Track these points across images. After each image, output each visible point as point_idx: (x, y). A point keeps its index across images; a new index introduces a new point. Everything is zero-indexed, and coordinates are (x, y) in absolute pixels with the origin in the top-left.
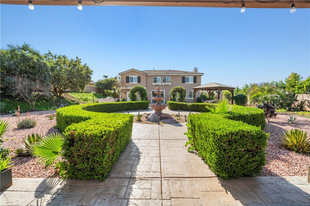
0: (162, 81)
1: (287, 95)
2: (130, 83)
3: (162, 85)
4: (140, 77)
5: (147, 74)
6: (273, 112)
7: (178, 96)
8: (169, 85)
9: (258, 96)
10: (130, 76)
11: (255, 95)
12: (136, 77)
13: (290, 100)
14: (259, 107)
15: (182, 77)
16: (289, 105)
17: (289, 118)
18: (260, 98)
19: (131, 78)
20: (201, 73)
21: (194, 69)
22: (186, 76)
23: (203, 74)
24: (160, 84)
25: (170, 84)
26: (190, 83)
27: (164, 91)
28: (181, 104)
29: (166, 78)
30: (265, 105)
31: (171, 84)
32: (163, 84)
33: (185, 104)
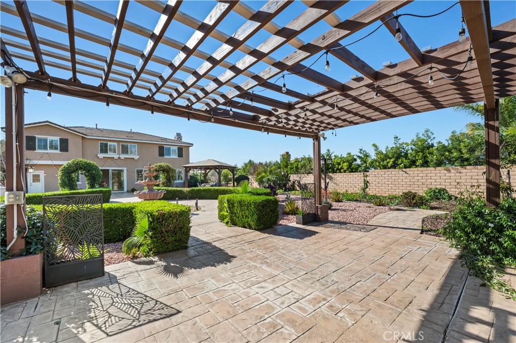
0: (119, 150)
1: (283, 176)
2: (37, 151)
3: (119, 158)
4: (68, 139)
5: (86, 135)
6: (275, 192)
7: (162, 178)
8: (134, 158)
9: (262, 177)
10: (37, 136)
11: (260, 177)
12: (57, 138)
13: (285, 180)
14: (265, 187)
15: (159, 146)
16: (285, 185)
17: (286, 196)
18: (264, 180)
19: (40, 140)
20: (190, 144)
21: (176, 135)
22: (165, 146)
23: (192, 144)
24: (116, 156)
25: (136, 157)
26: (172, 156)
27: (125, 169)
28: (174, 190)
29: (127, 146)
30: (269, 185)
31: (138, 157)
32: (123, 156)
33: (180, 190)
